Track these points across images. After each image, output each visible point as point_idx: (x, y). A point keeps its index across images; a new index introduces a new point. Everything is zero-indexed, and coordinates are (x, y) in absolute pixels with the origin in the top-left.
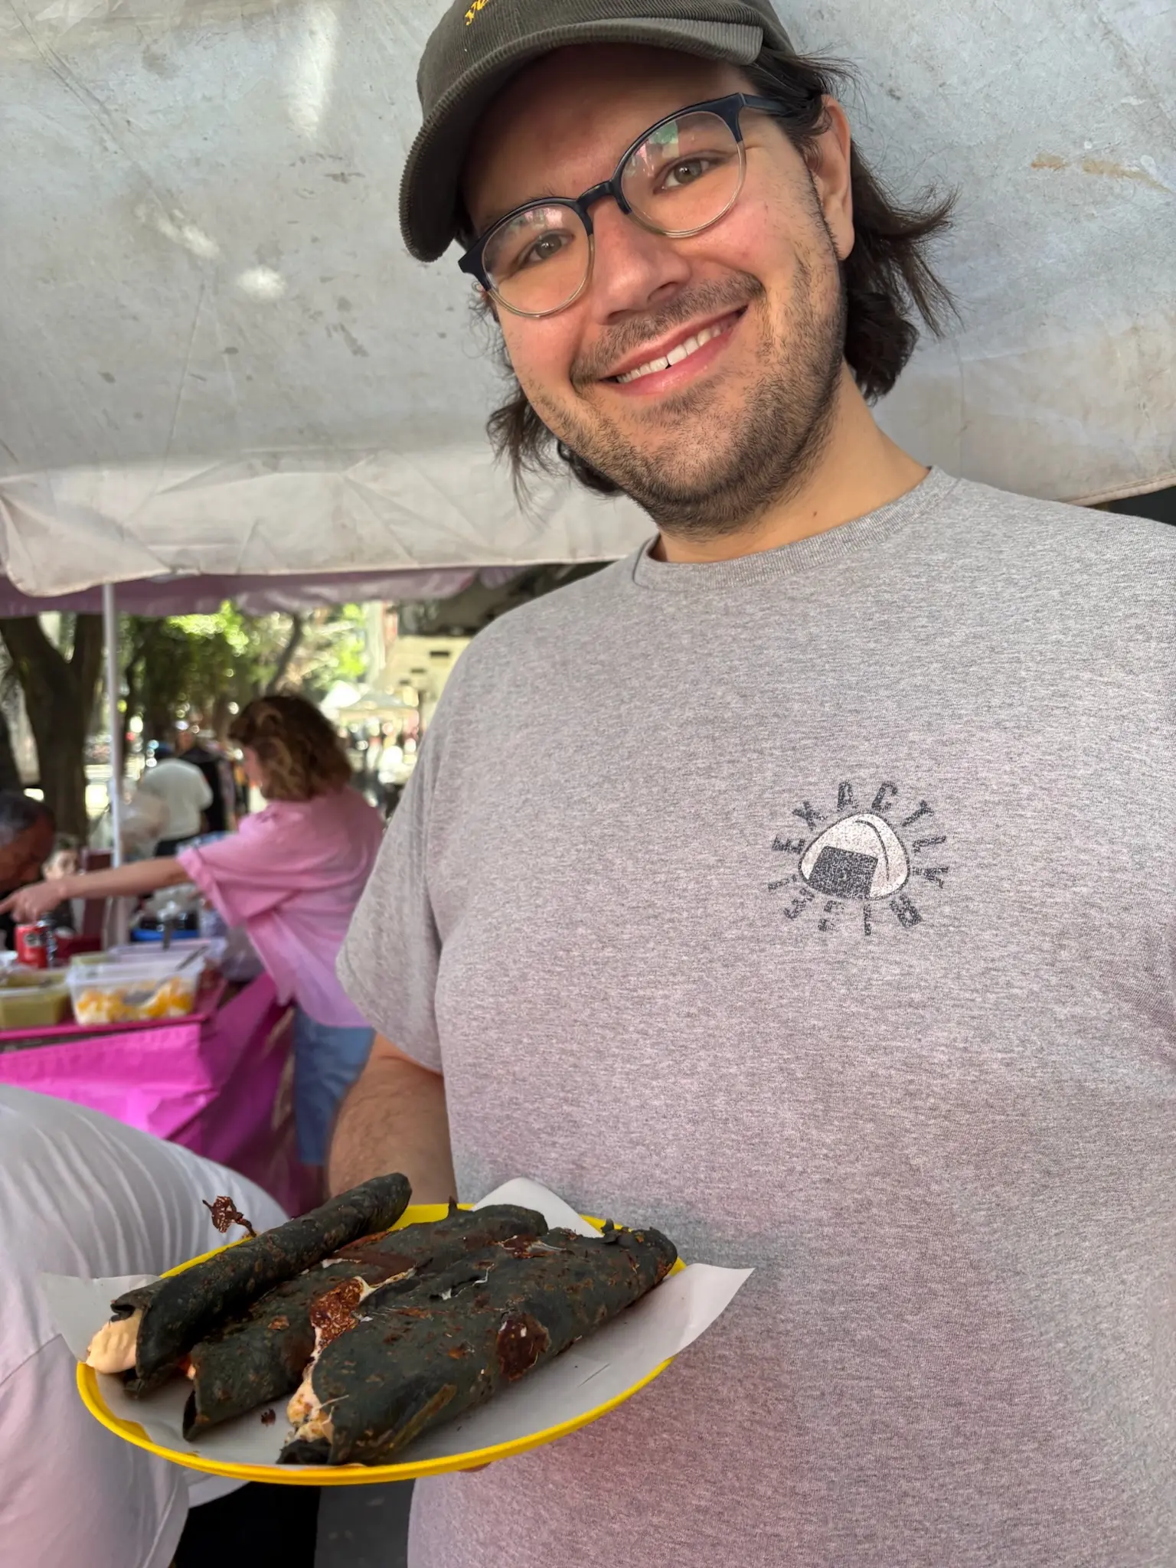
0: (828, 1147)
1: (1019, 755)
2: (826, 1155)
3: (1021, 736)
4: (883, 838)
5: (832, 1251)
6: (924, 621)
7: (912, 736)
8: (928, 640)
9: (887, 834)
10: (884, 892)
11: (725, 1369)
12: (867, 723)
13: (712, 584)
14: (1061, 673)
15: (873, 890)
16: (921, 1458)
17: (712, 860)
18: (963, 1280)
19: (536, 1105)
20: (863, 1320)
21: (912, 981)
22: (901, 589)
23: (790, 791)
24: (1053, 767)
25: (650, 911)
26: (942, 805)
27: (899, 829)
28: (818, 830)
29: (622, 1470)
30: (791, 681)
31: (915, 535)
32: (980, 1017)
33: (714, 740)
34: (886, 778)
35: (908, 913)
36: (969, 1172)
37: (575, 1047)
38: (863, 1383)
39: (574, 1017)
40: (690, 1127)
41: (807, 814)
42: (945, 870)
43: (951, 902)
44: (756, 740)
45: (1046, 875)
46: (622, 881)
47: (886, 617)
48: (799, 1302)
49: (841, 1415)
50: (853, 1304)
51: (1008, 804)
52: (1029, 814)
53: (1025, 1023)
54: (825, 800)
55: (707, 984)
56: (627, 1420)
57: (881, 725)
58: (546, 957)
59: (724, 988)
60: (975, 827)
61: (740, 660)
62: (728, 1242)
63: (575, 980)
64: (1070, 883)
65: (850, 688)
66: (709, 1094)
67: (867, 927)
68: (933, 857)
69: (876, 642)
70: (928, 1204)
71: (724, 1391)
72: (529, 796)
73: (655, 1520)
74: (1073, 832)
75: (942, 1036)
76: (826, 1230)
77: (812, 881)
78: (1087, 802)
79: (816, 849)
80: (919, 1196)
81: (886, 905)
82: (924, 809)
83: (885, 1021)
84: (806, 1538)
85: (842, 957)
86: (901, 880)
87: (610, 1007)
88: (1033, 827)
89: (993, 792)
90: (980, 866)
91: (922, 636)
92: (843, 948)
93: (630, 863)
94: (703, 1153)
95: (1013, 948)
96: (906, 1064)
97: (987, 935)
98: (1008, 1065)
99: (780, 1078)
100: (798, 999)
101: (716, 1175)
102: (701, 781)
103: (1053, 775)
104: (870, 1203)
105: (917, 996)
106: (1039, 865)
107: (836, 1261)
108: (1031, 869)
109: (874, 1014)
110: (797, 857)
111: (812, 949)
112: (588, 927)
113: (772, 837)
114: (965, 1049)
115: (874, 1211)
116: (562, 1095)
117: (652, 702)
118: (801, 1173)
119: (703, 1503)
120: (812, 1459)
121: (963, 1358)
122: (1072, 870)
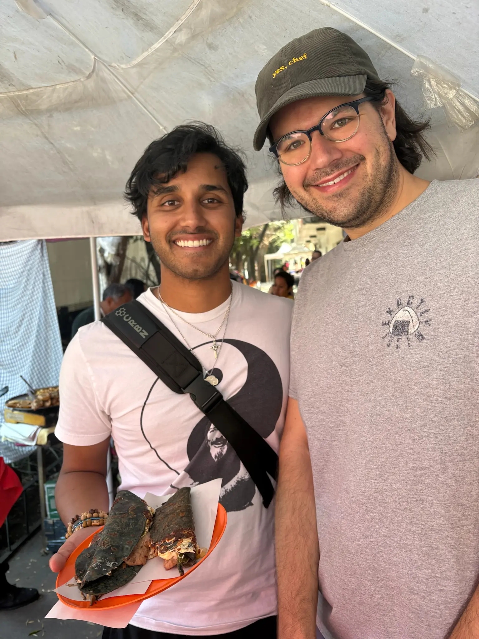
0: (408, 419)
1: (450, 275)
2: (408, 422)
3: (450, 268)
4: (411, 314)
5: (414, 453)
6: (422, 239)
7: (417, 278)
8: (422, 246)
9: (412, 312)
10: (413, 331)
11: (387, 493)
12: (404, 278)
13: (359, 245)
14: (464, 243)
15: (409, 331)
16: (452, 524)
17: (368, 333)
18: (457, 460)
19: (330, 419)
20: (427, 476)
21: (424, 359)
22: (415, 230)
23: (384, 305)
24: (460, 276)
25: (355, 353)
26: (428, 298)
27: (415, 310)
28: (393, 316)
29: (360, 525)
30: (383, 270)
31: (421, 210)
32: (447, 367)
33: (365, 295)
34: (411, 294)
35: (420, 337)
36: (456, 422)
37: (339, 399)
38: (430, 498)
39: (337, 390)
40: (371, 418)
41: (390, 312)
42: (430, 320)
43: (433, 330)
44: (375, 292)
45: (464, 314)
46: (343, 345)
47: (410, 241)
48: (406, 470)
49: (423, 507)
50: (423, 471)
51: (447, 293)
52: (454, 294)
53: (464, 366)
54: (394, 306)
55: (371, 373)
56: (360, 510)
57: (408, 277)
58: (325, 373)
59: (376, 373)
60: (438, 303)
61: (369, 267)
62: (383, 453)
63: (335, 379)
64: (473, 315)
65: (400, 268)
66: (375, 407)
67: (409, 344)
68: (426, 317)
69: (407, 250)
70: (440, 434)
71: (387, 500)
72: (316, 323)
73: (372, 540)
74: (470, 297)
75: (435, 376)
76: (411, 446)
77: (393, 333)
78: (474, 285)
79: (393, 322)
80: (437, 431)
81: (414, 336)
82: (422, 301)
83: (417, 373)
84: (416, 545)
85: (403, 355)
86: (417, 326)
87: (348, 385)
88: (457, 298)
89: (443, 290)
90: (441, 316)
91: (421, 245)
92: (403, 353)
93: (344, 339)
94: (374, 426)
95: (457, 341)
96: (425, 387)
97: (447, 339)
98: (459, 382)
99: (393, 398)
100: (394, 372)
101: (378, 432)
102: (363, 309)
103: (461, 278)
104: (422, 436)
105: (425, 364)
106: (461, 311)
107: (415, 457)
108: (459, 313)
109: (414, 372)
110: (388, 326)
111: (395, 355)
112: (335, 362)
113: (381, 322)
114: (443, 379)
115: (424, 439)
116: (338, 414)
117: (348, 287)
118: (402, 428)
119: (385, 534)
120: (415, 520)
121: (461, 488)
122: (473, 310)
